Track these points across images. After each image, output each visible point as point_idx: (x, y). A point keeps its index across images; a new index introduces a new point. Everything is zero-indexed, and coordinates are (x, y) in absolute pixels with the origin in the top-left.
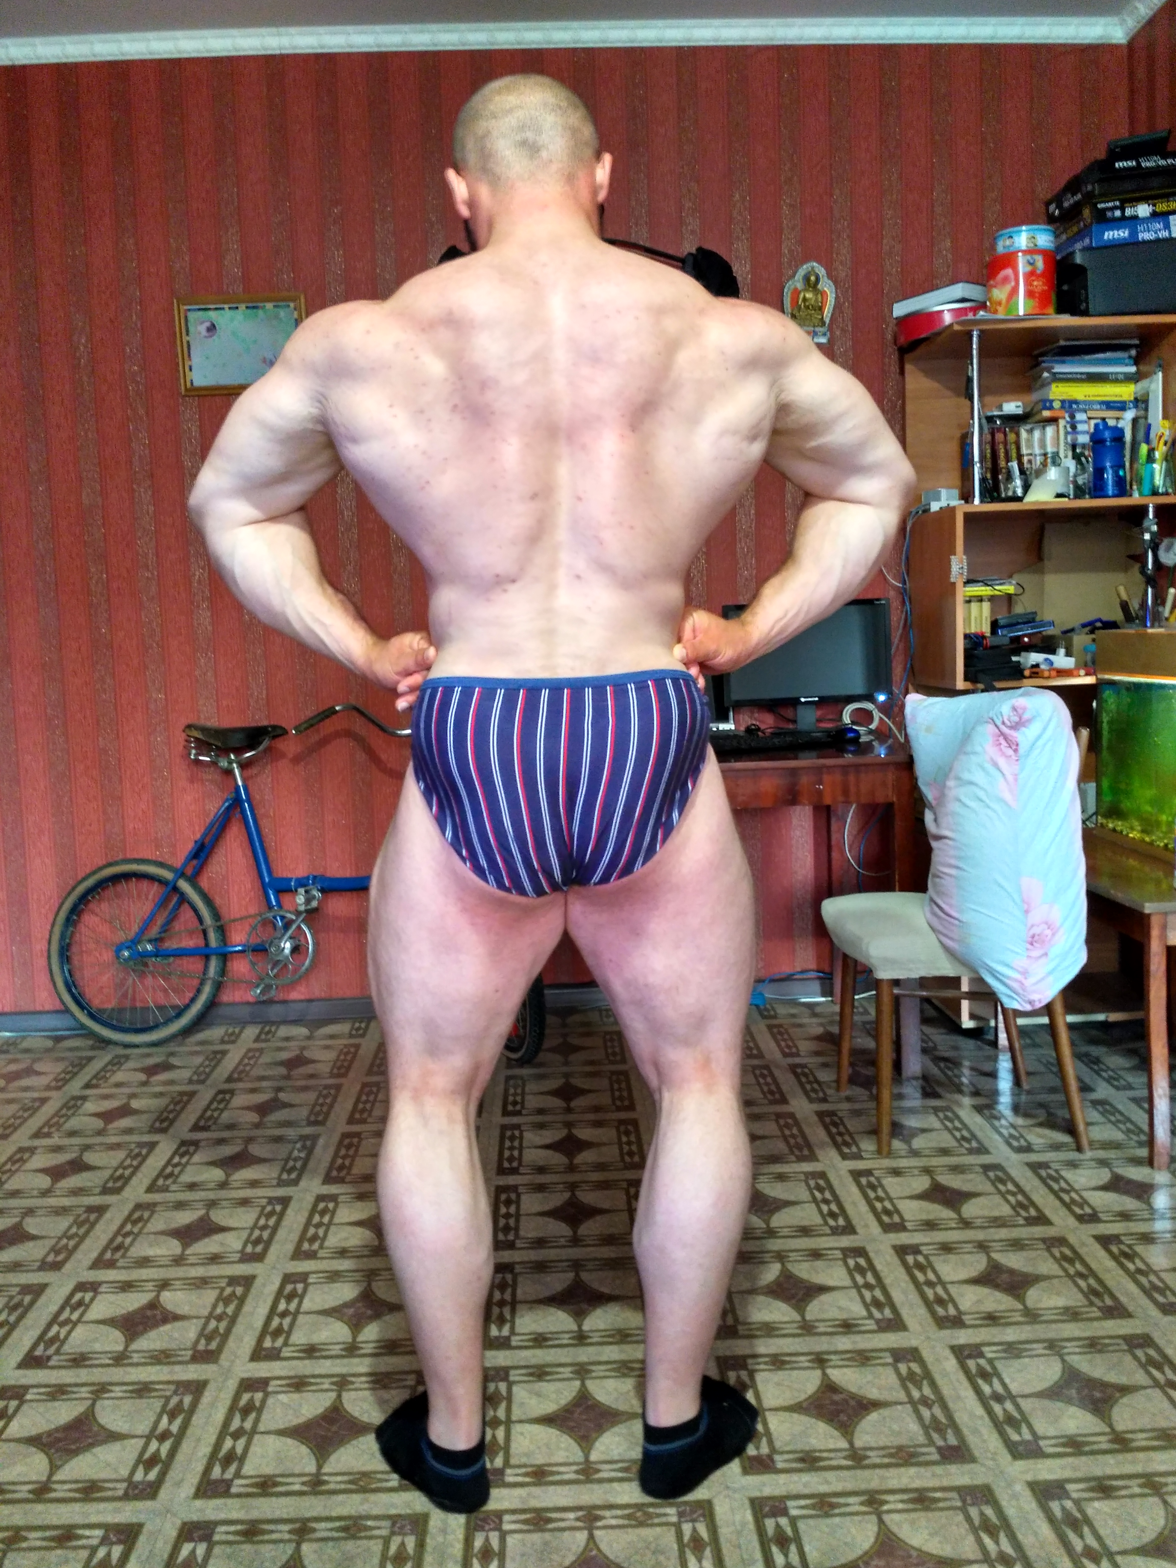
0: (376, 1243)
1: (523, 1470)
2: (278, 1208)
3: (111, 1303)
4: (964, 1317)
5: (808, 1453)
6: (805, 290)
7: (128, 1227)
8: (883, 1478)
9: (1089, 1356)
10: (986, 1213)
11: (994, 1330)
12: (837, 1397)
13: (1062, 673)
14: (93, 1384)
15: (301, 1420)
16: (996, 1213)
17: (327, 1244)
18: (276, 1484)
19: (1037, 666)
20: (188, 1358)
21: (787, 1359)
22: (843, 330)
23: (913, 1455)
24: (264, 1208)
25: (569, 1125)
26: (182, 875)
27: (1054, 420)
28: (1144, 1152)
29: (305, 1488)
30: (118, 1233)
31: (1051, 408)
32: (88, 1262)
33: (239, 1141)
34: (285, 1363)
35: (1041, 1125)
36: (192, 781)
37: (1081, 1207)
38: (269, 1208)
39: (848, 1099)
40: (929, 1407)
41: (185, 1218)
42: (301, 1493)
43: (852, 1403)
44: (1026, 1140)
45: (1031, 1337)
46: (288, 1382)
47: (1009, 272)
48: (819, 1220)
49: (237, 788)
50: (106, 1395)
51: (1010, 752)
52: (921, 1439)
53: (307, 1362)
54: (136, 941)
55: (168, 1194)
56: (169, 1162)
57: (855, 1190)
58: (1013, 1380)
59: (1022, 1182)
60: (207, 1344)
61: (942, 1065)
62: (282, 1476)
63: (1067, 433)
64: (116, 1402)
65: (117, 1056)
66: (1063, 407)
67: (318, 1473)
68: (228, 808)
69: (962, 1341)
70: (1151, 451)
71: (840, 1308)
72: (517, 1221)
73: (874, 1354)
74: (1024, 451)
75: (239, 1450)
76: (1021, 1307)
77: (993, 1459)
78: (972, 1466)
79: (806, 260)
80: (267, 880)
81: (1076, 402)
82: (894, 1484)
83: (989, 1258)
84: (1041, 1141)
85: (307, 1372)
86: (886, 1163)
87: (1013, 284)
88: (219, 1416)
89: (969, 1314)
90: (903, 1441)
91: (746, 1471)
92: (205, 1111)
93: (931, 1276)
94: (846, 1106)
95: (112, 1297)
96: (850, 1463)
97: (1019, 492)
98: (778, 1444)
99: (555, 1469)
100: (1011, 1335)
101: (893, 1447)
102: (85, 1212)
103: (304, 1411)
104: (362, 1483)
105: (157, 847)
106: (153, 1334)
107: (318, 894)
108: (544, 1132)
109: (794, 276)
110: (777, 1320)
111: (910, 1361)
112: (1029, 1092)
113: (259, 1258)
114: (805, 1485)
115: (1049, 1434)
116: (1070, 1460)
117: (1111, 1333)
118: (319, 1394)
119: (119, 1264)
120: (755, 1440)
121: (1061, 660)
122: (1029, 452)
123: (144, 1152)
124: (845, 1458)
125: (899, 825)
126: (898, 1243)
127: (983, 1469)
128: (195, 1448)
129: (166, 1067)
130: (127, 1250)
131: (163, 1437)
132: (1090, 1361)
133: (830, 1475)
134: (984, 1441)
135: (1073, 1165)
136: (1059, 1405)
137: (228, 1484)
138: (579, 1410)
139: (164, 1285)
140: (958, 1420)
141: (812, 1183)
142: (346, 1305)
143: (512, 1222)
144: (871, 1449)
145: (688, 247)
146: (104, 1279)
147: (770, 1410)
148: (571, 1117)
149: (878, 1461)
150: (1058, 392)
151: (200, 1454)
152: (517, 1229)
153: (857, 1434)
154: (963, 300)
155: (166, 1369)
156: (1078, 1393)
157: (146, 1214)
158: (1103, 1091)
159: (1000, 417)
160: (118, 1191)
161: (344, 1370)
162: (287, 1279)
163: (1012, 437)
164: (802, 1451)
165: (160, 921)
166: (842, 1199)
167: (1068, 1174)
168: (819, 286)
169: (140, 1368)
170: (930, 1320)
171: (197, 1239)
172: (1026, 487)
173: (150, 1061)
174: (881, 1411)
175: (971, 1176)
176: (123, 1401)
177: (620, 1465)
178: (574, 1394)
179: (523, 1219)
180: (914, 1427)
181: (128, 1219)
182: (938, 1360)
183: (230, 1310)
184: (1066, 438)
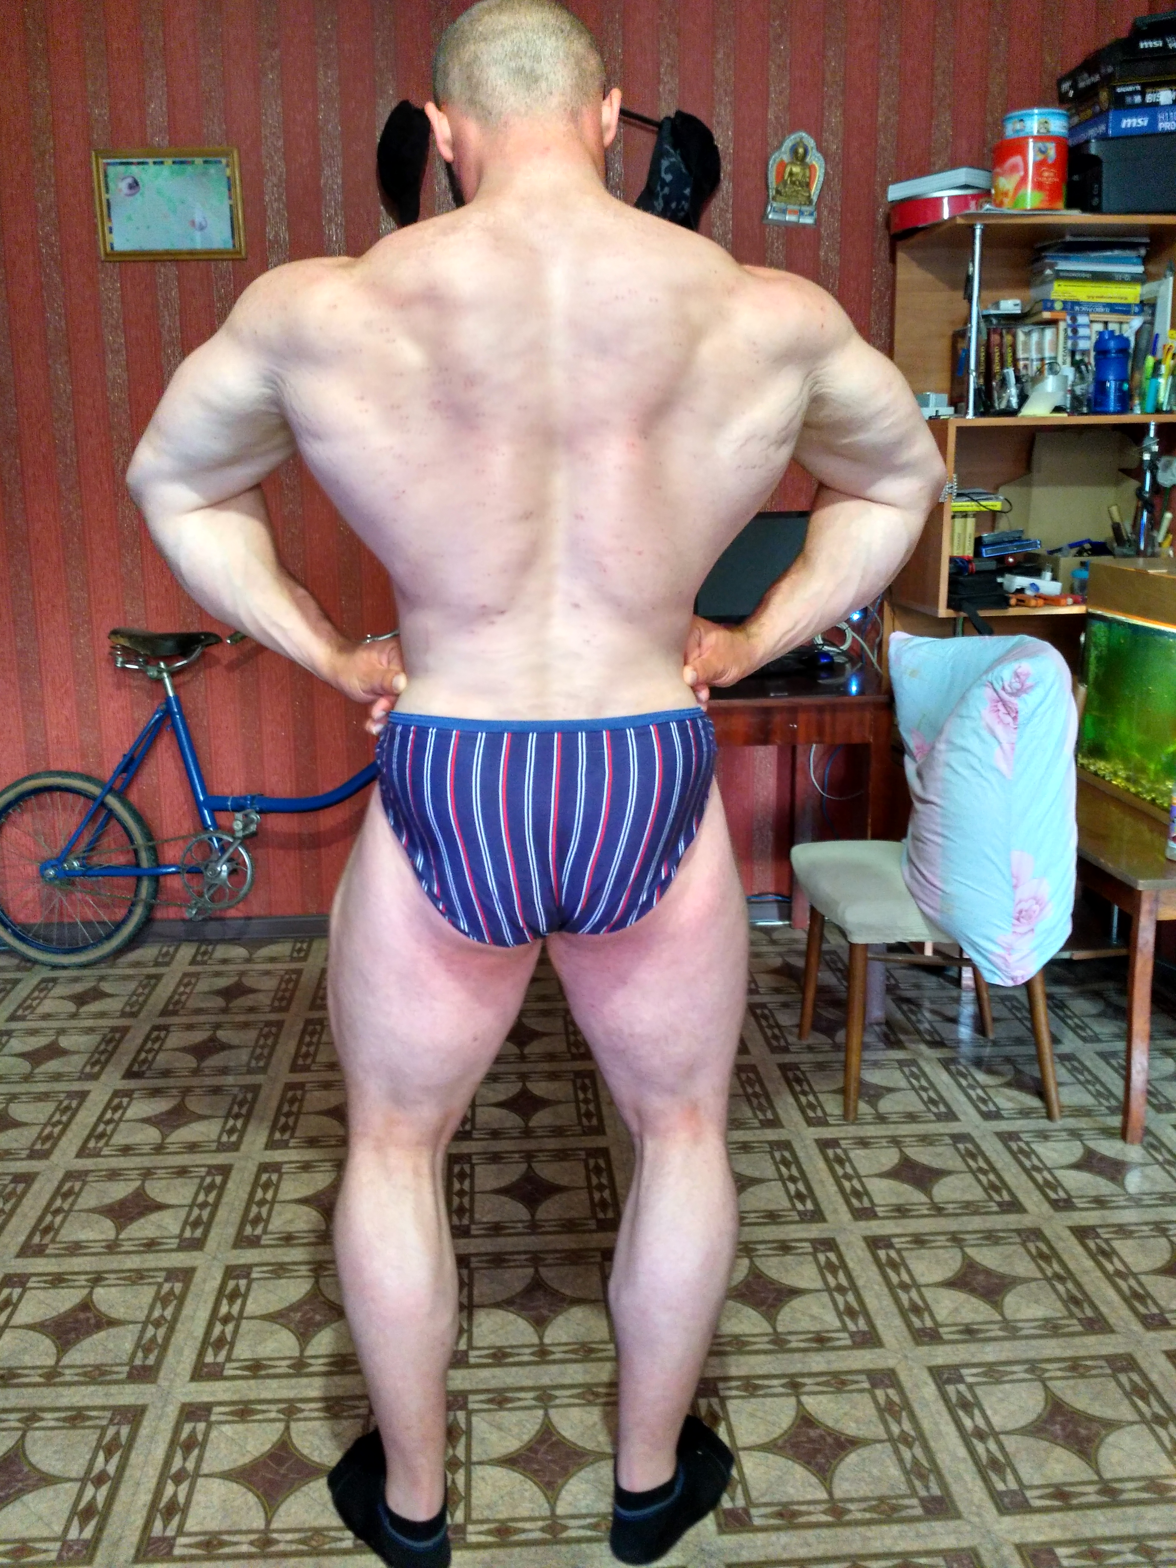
0: (323, 1227)
1: (485, 1527)
2: (218, 1179)
3: (41, 1302)
4: (942, 1330)
5: (785, 1505)
6: (792, 163)
7: (58, 1203)
8: (865, 1539)
9: (1071, 1382)
10: (957, 1196)
11: (973, 1347)
12: (813, 1433)
13: (1049, 601)
14: (21, 1410)
15: (247, 1459)
16: (968, 1197)
17: (271, 1227)
18: (222, 1544)
19: (1021, 591)
20: (123, 1376)
21: (760, 1382)
22: (831, 211)
23: (895, 1509)
24: (203, 1179)
25: (523, 1077)
26: (111, 790)
27: (1053, 323)
28: (1116, 1121)
29: (253, 1550)
30: (46, 1210)
31: (1051, 309)
32: (15, 1249)
33: (175, 1092)
34: (228, 1384)
35: (1008, 1085)
36: (119, 686)
37: (1055, 1190)
38: (208, 1180)
39: (810, 1049)
40: (910, 1446)
41: (119, 1191)
42: (249, 1556)
43: (830, 1440)
44: (995, 1104)
45: (1011, 1356)
46: (232, 1408)
47: (1017, 159)
48: (787, 1204)
49: (168, 698)
50: (37, 1425)
51: (1009, 719)
52: (903, 1488)
53: (252, 1382)
54: (62, 859)
55: (100, 1160)
56: (100, 1119)
57: (822, 1165)
58: (996, 1412)
59: (993, 1157)
60: (146, 1357)
61: (905, 1007)
62: (229, 1533)
63: (1067, 338)
64: (48, 1433)
65: (44, 980)
66: (1064, 309)
67: (267, 1530)
68: (157, 721)
69: (940, 1361)
70: (1158, 364)
71: (813, 1318)
72: (472, 1201)
73: (850, 1377)
74: (1021, 355)
75: (181, 1499)
76: (998, 1318)
77: (979, 1515)
78: (958, 1522)
79: (792, 130)
80: (201, 798)
81: (1078, 303)
82: (876, 1546)
83: (965, 1255)
84: (1010, 1105)
85: (252, 1396)
86: (852, 1131)
87: (1022, 173)
88: (159, 1452)
89: (947, 1325)
90: (883, 1490)
91: (722, 1529)
92: (139, 1052)
93: (905, 1277)
94: (807, 1057)
95: (41, 1294)
96: (830, 1519)
97: (1014, 402)
98: (754, 1494)
99: (520, 1525)
100: (990, 1353)
101: (873, 1499)
102: (12, 1182)
103: (249, 1448)
104: (314, 1543)
105: (84, 756)
106: (86, 1343)
107: (255, 817)
108: (499, 1086)
109: (779, 147)
110: (747, 1331)
111: (888, 1387)
112: (995, 1043)
113: (197, 1244)
114: (784, 1548)
115: (1036, 1483)
116: (1058, 1516)
117: (1093, 1353)
118: (265, 1425)
119: (48, 1251)
120: (729, 1488)
121: (1048, 585)
122: (1026, 356)
123: (74, 1104)
124: (824, 1512)
125: (875, 767)
126: (869, 1233)
127: (969, 1528)
128: (134, 1494)
129: (96, 994)
130: (57, 1232)
131: (99, 1481)
132: (1073, 1388)
133: (810, 1535)
134: (969, 1491)
135: (1044, 1136)
136: (1045, 1444)
137: (170, 1543)
138: (543, 1448)
139: (97, 1279)
140: (941, 1465)
141: (777, 1155)
142: (292, 1308)
143: (466, 1201)
144: (852, 1500)
145: (666, 110)
146: (32, 1271)
147: (745, 1449)
148: (525, 1068)
149: (859, 1516)
150: (1061, 291)
151: (140, 1503)
152: (472, 1211)
153: (836, 1481)
154: (966, 187)
155: (101, 1389)
156: (1064, 1429)
157: (77, 1185)
158: (1070, 1043)
159: (996, 316)
160: (45, 1155)
161: (291, 1394)
162: (230, 1272)
163: (1008, 339)
164: (779, 1504)
165: (86, 839)
166: (809, 1176)
167: (1040, 1148)
168: (808, 160)
169: (73, 1389)
170: (906, 1333)
171: (132, 1219)
172: (1023, 398)
173: (79, 988)
174: (859, 1451)
175: (940, 1149)
176: (56, 1432)
177: (589, 1521)
178: (537, 1427)
179: (478, 1197)
180: (895, 1471)
181: (57, 1192)
182: (916, 1385)
183: (168, 1313)
184: (1065, 343)
